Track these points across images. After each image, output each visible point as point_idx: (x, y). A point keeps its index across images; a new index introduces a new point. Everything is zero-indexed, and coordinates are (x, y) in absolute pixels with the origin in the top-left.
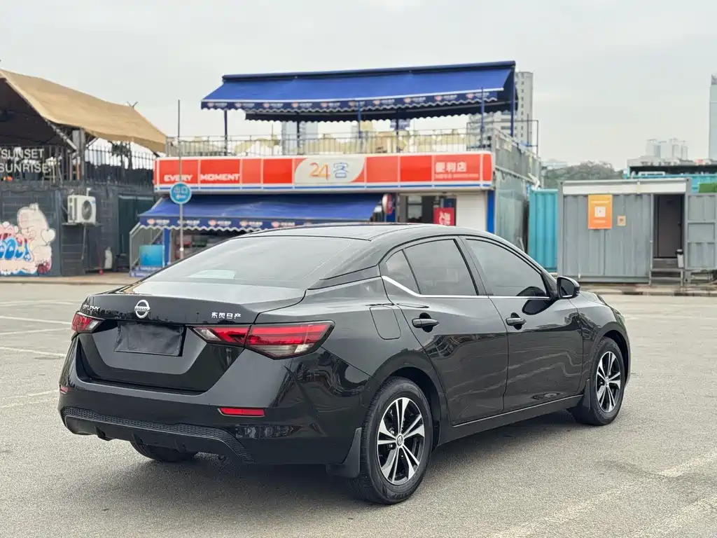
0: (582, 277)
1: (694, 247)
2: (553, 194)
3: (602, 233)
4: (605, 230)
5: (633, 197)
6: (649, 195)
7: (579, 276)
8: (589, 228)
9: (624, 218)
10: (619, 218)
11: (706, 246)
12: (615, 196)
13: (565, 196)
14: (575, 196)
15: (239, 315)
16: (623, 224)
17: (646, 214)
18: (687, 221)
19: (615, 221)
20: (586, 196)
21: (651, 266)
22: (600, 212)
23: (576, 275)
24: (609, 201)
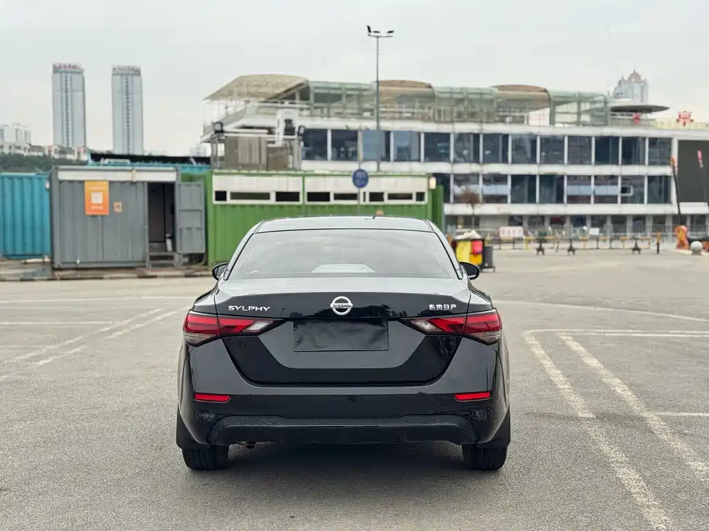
0: (81, 263)
1: (185, 232)
2: (30, 178)
3: (100, 218)
4: (103, 216)
5: (128, 184)
6: (143, 182)
7: (78, 261)
8: (87, 213)
9: (120, 204)
10: (116, 204)
11: (194, 231)
12: (111, 183)
13: (61, 182)
14: (71, 182)
15: (455, 306)
16: (119, 210)
17: (141, 201)
18: (178, 209)
19: (111, 206)
20: (82, 182)
21: (147, 251)
22: (97, 198)
23: (73, 261)
24: (106, 187)
